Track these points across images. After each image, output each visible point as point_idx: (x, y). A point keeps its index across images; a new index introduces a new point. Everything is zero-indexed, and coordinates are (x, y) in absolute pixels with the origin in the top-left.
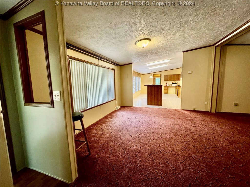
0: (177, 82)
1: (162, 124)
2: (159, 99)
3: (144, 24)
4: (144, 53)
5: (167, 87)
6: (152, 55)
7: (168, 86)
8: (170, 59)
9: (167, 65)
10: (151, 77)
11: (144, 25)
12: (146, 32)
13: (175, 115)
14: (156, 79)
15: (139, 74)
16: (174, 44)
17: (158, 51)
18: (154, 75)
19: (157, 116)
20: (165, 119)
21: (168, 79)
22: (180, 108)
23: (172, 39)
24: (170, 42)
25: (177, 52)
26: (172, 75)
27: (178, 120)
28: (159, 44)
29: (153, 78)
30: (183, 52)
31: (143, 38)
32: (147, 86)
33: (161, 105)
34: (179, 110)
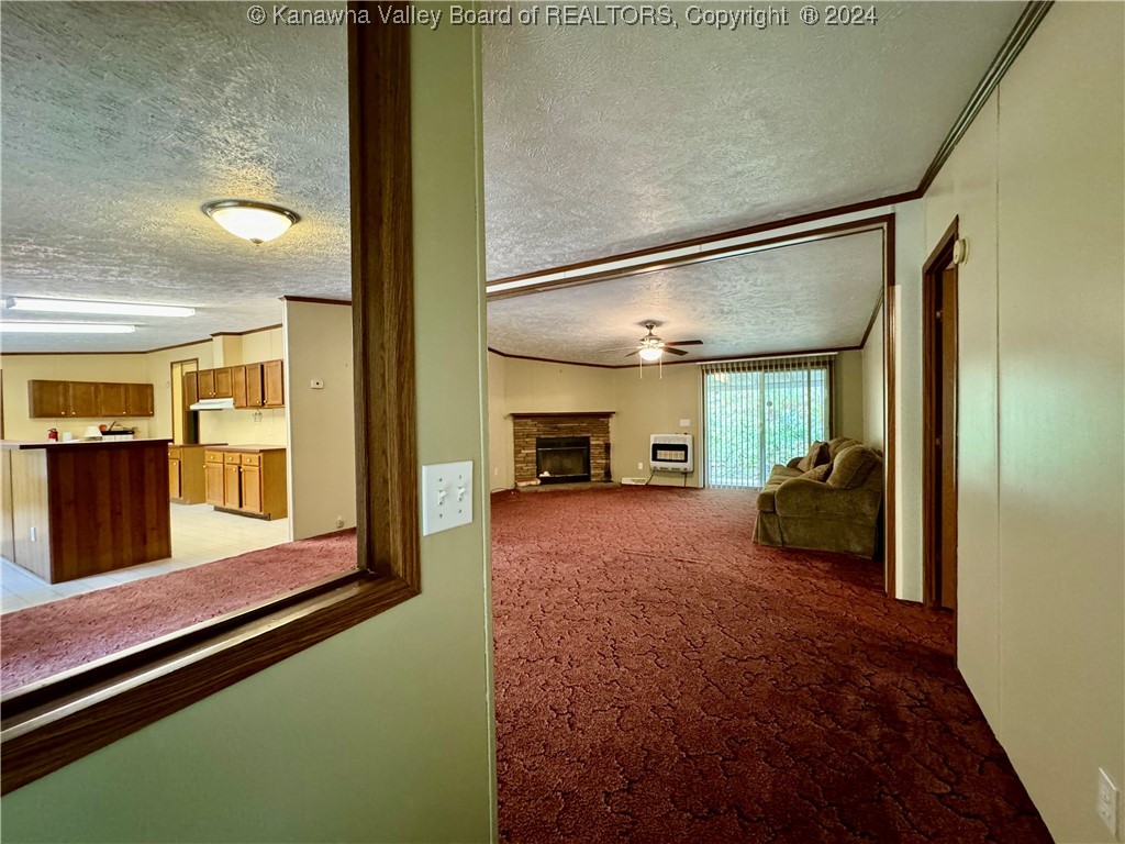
9: (130, 330)
21: (66, 409)
30: (289, 298)
33: (165, 555)
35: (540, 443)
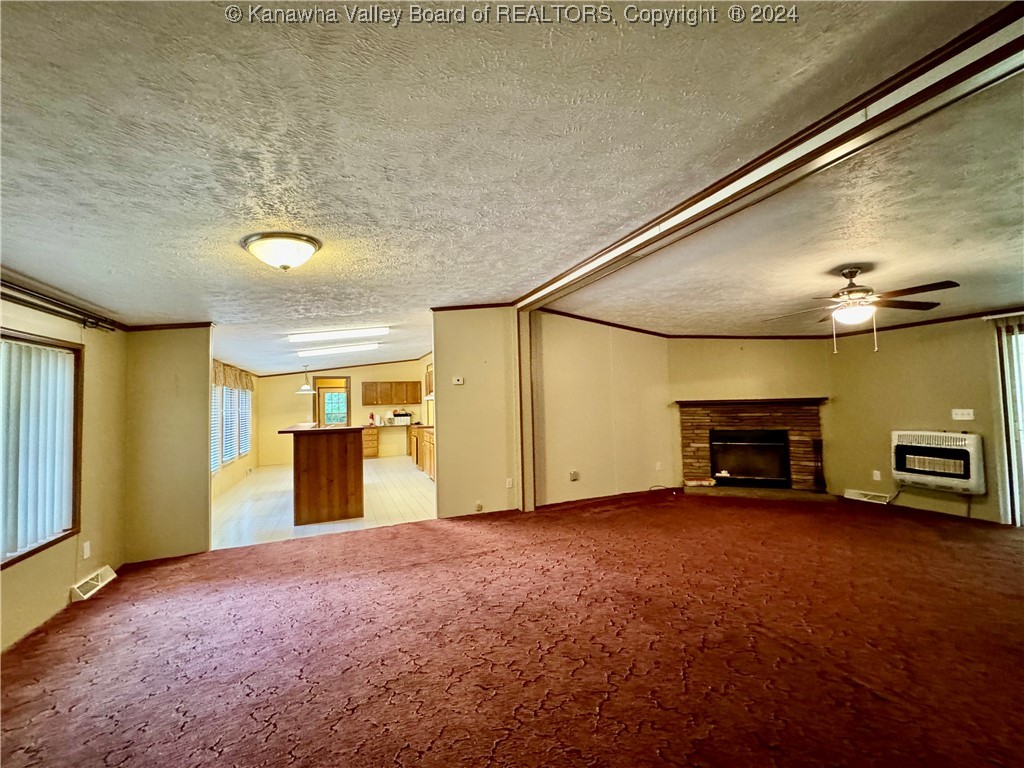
0: (409, 409)
1: (379, 608)
2: (351, 489)
3: (302, 178)
4: (281, 290)
5: (375, 431)
6: (319, 304)
7: (378, 424)
8: (390, 327)
9: (376, 346)
10: (307, 389)
11: (297, 182)
12: (303, 211)
13: (420, 549)
14: (327, 396)
15: (242, 377)
16: (409, 279)
17: (348, 291)
18: (320, 380)
19: (352, 573)
20: (388, 579)
21: (377, 401)
22: (434, 516)
23: (402, 261)
24: (395, 272)
25: (415, 305)
26: (391, 383)
27: (439, 568)
28: (356, 267)
29: (314, 395)
30: (434, 309)
31: (289, 229)
32: (292, 435)
33: (360, 514)
34: (432, 526)
35: (714, 435)
